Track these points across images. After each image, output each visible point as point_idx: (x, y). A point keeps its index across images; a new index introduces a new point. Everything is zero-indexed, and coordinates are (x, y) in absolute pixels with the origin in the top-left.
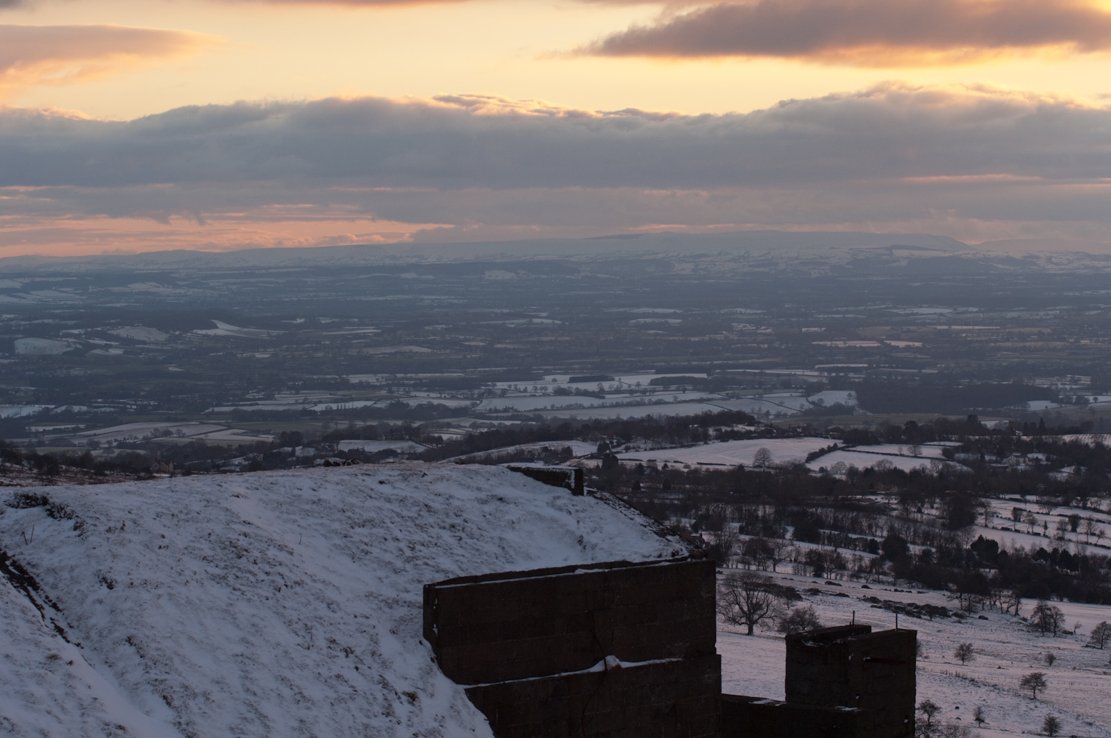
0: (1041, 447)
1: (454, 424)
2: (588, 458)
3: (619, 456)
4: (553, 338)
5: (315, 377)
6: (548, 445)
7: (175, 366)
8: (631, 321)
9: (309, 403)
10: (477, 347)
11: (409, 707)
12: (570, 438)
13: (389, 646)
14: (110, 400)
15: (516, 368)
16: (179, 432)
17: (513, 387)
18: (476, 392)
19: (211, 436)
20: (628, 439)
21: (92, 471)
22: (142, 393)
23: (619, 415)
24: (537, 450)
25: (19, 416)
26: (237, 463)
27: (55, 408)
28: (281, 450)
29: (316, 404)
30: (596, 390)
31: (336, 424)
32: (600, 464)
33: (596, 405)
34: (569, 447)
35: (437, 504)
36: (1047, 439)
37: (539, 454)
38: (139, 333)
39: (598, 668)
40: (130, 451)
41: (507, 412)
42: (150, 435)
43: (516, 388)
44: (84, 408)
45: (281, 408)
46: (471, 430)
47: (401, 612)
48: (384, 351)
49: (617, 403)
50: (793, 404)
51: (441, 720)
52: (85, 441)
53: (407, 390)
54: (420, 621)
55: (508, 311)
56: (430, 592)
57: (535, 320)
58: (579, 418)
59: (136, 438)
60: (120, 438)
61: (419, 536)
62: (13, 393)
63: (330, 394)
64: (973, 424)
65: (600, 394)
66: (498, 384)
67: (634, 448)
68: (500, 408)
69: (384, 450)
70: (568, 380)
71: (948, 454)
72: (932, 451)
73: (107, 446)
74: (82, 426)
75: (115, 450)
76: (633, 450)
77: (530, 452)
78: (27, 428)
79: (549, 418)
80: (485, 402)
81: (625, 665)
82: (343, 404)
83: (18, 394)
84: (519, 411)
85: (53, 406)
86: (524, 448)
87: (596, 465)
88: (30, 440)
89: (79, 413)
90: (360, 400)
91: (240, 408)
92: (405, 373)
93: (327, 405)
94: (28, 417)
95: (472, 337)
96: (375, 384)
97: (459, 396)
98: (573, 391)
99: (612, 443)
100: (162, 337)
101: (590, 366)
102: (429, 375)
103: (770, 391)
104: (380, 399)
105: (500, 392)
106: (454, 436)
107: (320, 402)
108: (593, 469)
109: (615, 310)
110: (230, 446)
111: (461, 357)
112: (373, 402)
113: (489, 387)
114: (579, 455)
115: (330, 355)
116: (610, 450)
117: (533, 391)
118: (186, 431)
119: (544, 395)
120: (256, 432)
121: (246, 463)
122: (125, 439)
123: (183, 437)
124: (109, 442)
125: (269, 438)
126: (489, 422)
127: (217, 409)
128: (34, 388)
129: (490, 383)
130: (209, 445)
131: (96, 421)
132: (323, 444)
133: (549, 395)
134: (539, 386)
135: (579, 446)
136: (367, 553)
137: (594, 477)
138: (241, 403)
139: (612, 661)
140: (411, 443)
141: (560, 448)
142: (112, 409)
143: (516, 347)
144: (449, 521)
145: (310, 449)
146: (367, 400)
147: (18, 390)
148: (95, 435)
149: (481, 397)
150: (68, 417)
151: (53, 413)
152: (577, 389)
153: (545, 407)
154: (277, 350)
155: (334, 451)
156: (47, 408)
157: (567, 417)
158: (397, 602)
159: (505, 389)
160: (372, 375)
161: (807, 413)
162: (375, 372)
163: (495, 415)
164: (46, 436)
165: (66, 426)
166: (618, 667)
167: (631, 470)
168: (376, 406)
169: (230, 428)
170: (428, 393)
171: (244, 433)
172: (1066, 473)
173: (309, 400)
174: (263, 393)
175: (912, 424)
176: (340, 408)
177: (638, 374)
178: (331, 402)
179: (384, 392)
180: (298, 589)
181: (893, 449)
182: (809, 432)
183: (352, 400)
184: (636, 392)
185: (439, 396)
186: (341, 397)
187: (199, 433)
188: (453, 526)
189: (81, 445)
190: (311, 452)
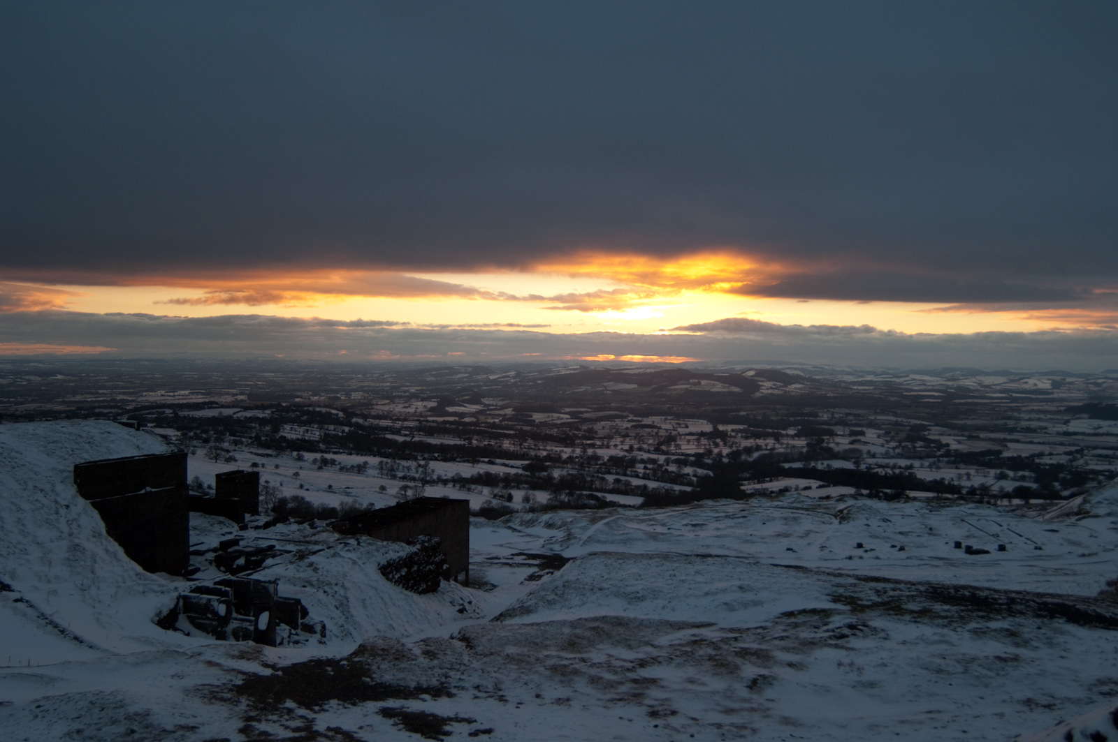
0: (298, 411)
2: (169, 414)
3: (179, 413)
4: (160, 380)
5: (88, 391)
6: (158, 410)
7: (44, 387)
9: (86, 398)
10: (138, 383)
11: (66, 510)
12: (165, 408)
13: (59, 487)
15: (149, 389)
17: (148, 394)
18: (137, 395)
19: (55, 408)
20: (181, 408)
22: (33, 395)
23: (179, 402)
29: (88, 398)
31: (94, 404)
33: (173, 399)
34: (164, 411)
35: (84, 435)
36: (300, 409)
37: (155, 412)
38: (32, 378)
39: (143, 492)
44: (14, 400)
45: (77, 400)
46: (134, 406)
47: (66, 474)
48: (110, 384)
50: (229, 399)
51: (79, 514)
53: (116, 395)
54: (73, 478)
56: (76, 467)
57: (155, 375)
58: (166, 403)
59: (30, 408)
60: (25, 408)
61: (75, 446)
63: (93, 396)
64: (279, 405)
65: (174, 396)
66: (144, 393)
68: (144, 400)
70: (165, 392)
71: (273, 412)
72: (268, 412)
74: (13, 405)
76: (183, 412)
79: (159, 402)
80: (139, 398)
81: (153, 490)
84: (150, 401)
86: (151, 411)
87: (172, 415)
89: (12, 401)
90: (102, 397)
91: (64, 399)
92: (116, 390)
93: (92, 399)
95: (136, 380)
96: (106, 393)
97: (132, 396)
98: (166, 395)
99: (177, 409)
100: (40, 379)
101: (171, 388)
102: (123, 390)
103: (223, 395)
104: (108, 397)
105: (145, 395)
106: (130, 408)
108: (171, 417)
110: (62, 411)
111: (133, 385)
112: (106, 398)
113: (141, 394)
115: (93, 385)
116: (176, 411)
117: (154, 395)
120: (69, 406)
126: (140, 403)
127: (57, 400)
132: (89, 410)
134: (156, 394)
135: (167, 410)
136: (54, 453)
137: (171, 419)
139: (148, 489)
142: (23, 400)
143: (149, 383)
144: (88, 441)
146: (104, 397)
153: (157, 399)
154: (76, 383)
155: (93, 413)
158: (64, 471)
161: (233, 402)
162: (106, 389)
165: (8, 405)
166: (151, 491)
167: (182, 417)
169: (60, 405)
170: (122, 396)
171: (64, 406)
172: (305, 418)
174: (71, 395)
175: (262, 405)
176: (96, 400)
177: (185, 390)
179: (109, 395)
180: (23, 468)
181: (257, 411)
182: (233, 407)
183: (99, 397)
184: (185, 395)
185: (126, 396)
186: (96, 396)
187: (51, 407)
188: (89, 442)
190: (86, 412)
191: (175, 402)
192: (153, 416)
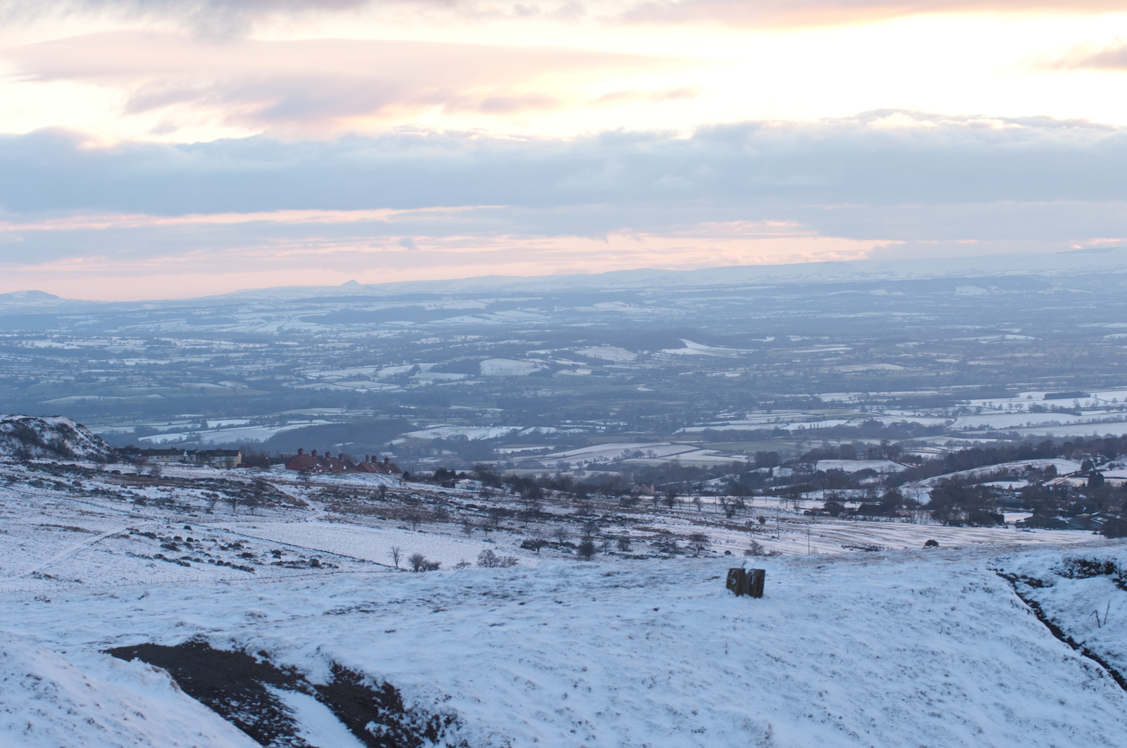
1: (929, 442)
2: (1072, 477)
3: (1104, 474)
4: (1027, 355)
5: (787, 396)
6: (1030, 464)
7: (644, 387)
8: (1106, 337)
9: (781, 422)
10: (950, 364)
12: (1053, 456)
14: (579, 421)
15: (990, 385)
16: (650, 453)
17: (988, 404)
18: (951, 409)
19: (683, 457)
20: (1112, 456)
21: (575, 494)
22: (611, 414)
23: (1095, 432)
24: (1021, 469)
25: (486, 438)
26: (713, 484)
27: (523, 429)
28: (758, 470)
29: (788, 423)
30: (1073, 407)
31: (810, 443)
32: (1086, 483)
33: (1072, 422)
34: (1053, 466)
37: (1023, 472)
38: (607, 353)
40: (602, 472)
41: (983, 430)
42: (620, 456)
43: (991, 406)
44: (553, 430)
45: (753, 428)
46: (946, 448)
48: (857, 369)
49: (1093, 419)
52: (554, 463)
53: (880, 408)
55: (980, 327)
57: (1008, 337)
58: (1055, 436)
59: (606, 459)
60: (591, 460)
62: (480, 414)
63: (803, 414)
65: (1076, 411)
66: (972, 401)
67: (1118, 466)
68: (976, 426)
69: (863, 470)
70: (1044, 397)
73: (577, 467)
74: (551, 448)
75: (585, 471)
76: (1118, 468)
77: (1013, 470)
78: (495, 450)
79: (1025, 435)
80: (959, 419)
82: (816, 423)
83: (485, 416)
84: (994, 429)
85: (521, 428)
86: (1007, 466)
87: (1082, 483)
88: (499, 462)
89: (548, 435)
90: (833, 418)
91: (712, 428)
92: (878, 391)
93: (799, 424)
94: (496, 439)
95: (945, 354)
96: (847, 402)
97: (934, 414)
98: (1049, 408)
99: (1096, 461)
100: (631, 357)
101: (1065, 383)
102: (902, 393)
104: (853, 418)
105: (974, 410)
106: (930, 455)
107: (793, 422)
108: (1079, 487)
109: (1088, 325)
110: (705, 466)
111: (934, 374)
112: (846, 421)
113: (964, 405)
114: (1063, 473)
115: (801, 374)
116: (1094, 468)
117: (1008, 409)
118: (657, 451)
119: (1020, 412)
120: (729, 453)
121: (723, 484)
122: (595, 460)
123: (654, 458)
124: (579, 464)
125: (743, 459)
126: (964, 440)
127: (688, 430)
128: (501, 410)
129: (964, 401)
130: (683, 466)
131: (565, 443)
132: (800, 464)
133: (1025, 412)
134: (1014, 404)
135: (1061, 464)
137: (1081, 496)
138: (712, 423)
140: (890, 463)
141: (1044, 467)
142: (581, 431)
143: (989, 364)
145: (788, 469)
146: (840, 418)
147: (485, 412)
148: (564, 456)
149: (955, 414)
150: (536, 438)
151: (520, 434)
152: (1053, 406)
153: (1021, 425)
154: (747, 368)
155: (812, 471)
156: (515, 429)
157: (1044, 434)
159: (980, 407)
160: (844, 394)
162: (847, 391)
163: (970, 433)
164: (514, 458)
165: (535, 448)
167: (1116, 488)
168: (849, 425)
169: (702, 448)
170: (901, 412)
171: (716, 453)
173: (781, 420)
174: (734, 413)
176: (813, 427)
177: (1114, 390)
178: (804, 422)
179: (857, 411)
183: (824, 419)
184: (1113, 408)
185: (913, 414)
186: (814, 416)
187: (671, 453)
189: (550, 467)
190: (789, 472)
191: (1085, 432)
192: (1015, 485)
